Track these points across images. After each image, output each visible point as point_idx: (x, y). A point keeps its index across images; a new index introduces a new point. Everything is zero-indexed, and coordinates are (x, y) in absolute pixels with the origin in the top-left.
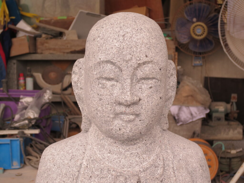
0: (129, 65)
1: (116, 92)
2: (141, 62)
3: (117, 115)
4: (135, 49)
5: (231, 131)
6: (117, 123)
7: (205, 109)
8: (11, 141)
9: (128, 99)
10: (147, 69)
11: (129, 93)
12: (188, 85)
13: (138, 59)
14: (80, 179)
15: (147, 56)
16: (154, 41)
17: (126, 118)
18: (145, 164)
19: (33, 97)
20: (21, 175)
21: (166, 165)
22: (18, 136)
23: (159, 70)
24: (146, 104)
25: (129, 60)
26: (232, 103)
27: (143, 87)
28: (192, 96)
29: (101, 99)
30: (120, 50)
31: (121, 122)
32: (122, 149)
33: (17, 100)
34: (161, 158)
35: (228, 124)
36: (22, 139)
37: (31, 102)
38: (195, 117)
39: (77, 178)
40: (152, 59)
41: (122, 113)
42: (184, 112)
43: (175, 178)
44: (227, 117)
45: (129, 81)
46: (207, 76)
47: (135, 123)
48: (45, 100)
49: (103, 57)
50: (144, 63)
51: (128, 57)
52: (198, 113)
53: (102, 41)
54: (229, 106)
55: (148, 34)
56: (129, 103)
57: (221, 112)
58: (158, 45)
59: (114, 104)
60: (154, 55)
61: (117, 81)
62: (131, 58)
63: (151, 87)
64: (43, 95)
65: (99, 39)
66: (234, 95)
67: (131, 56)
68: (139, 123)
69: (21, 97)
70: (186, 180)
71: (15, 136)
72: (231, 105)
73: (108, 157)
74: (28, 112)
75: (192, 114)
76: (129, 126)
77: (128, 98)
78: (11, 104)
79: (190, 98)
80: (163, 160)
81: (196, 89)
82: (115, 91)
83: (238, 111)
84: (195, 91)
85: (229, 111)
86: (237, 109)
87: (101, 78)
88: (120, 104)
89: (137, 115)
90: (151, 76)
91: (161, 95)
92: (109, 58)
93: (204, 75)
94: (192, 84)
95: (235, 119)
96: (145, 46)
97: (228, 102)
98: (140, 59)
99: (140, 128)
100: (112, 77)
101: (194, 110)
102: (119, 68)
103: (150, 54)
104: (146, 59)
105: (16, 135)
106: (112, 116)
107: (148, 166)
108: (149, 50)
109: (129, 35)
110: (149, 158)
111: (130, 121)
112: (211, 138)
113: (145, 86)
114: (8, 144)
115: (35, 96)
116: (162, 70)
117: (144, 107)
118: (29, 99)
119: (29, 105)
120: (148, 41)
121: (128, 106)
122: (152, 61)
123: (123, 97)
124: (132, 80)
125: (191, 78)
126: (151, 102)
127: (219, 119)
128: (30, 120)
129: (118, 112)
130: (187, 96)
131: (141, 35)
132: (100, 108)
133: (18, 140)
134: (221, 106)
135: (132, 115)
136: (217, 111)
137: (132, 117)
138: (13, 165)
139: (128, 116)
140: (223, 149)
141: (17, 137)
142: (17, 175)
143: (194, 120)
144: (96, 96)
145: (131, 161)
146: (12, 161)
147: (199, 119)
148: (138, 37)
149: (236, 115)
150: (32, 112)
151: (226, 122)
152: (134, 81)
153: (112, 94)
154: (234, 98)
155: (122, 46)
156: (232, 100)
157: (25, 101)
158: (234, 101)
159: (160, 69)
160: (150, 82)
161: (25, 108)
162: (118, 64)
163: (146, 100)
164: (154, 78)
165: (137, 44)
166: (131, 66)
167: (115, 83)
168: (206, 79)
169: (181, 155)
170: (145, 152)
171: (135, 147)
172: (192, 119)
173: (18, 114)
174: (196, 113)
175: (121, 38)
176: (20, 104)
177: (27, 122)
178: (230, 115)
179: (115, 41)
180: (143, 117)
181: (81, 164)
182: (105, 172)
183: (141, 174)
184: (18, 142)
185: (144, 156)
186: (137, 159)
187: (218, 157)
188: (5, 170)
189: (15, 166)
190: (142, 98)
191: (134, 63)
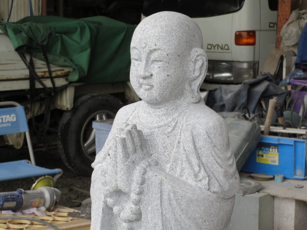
2: (151, 49)
4: (148, 40)
6: (142, 91)
8: (295, 142)
9: (142, 74)
10: (157, 54)
13: (150, 47)
15: (156, 45)
16: (163, 34)
18: (162, 123)
20: (302, 187)
21: (177, 126)
23: (166, 55)
24: (156, 79)
25: (144, 47)
27: (155, 66)
30: (140, 41)
34: (176, 121)
40: (160, 47)
43: (179, 137)
45: (144, 62)
47: (151, 92)
49: (132, 45)
50: (155, 50)
55: (160, 29)
58: (167, 37)
59: (139, 77)
60: (161, 44)
61: (140, 61)
62: (146, 46)
63: (160, 67)
67: (145, 45)
68: (154, 92)
70: (187, 139)
71: (301, 137)
80: (176, 123)
82: (139, 68)
89: (152, 86)
90: (158, 59)
92: (135, 45)
96: (155, 38)
98: (151, 47)
99: (155, 96)
100: (137, 58)
102: (140, 52)
103: (158, 44)
104: (155, 47)
105: (302, 135)
107: (162, 125)
108: (158, 41)
109: (147, 30)
110: (167, 119)
111: (147, 90)
114: (292, 145)
116: (169, 55)
117: (154, 81)
120: (158, 34)
121: (144, 79)
122: (160, 49)
123: (139, 73)
126: (158, 77)
129: (141, 83)
131: (155, 30)
132: (132, 79)
133: (304, 142)
135: (148, 85)
137: (148, 87)
138: (295, 174)
139: (145, 86)
141: (304, 139)
142: (296, 187)
145: (153, 120)
146: (295, 169)
148: (152, 32)
152: (149, 62)
155: (142, 37)
159: (168, 55)
160: (160, 63)
162: (139, 49)
163: (156, 76)
164: (161, 61)
165: (150, 37)
166: (146, 51)
167: (140, 63)
169: (192, 122)
175: (142, 32)
180: (155, 88)
183: (156, 129)
184: (305, 145)
185: (164, 117)
186: (158, 119)
188: (285, 179)
189: (299, 176)
190: (153, 74)
191: (147, 49)
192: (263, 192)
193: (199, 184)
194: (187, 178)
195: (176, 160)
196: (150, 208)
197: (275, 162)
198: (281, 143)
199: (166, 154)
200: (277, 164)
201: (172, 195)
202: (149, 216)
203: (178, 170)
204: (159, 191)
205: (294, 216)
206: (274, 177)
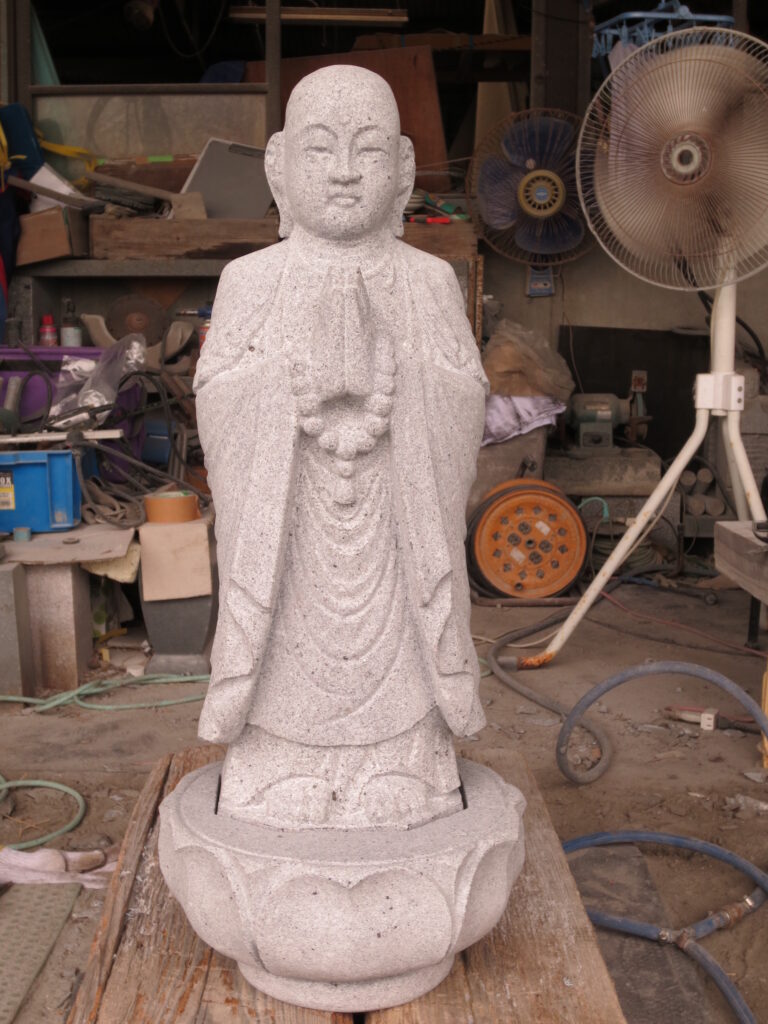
0: (347, 129)
1: (330, 166)
2: (362, 126)
3: (331, 198)
4: (354, 109)
5: (630, 471)
6: (331, 210)
7: (555, 401)
8: (50, 456)
9: (345, 175)
10: (370, 136)
11: (346, 167)
12: (509, 342)
13: (359, 122)
14: (281, 290)
15: (369, 119)
16: (379, 99)
17: (342, 201)
19: (97, 361)
20: (77, 542)
22: (68, 444)
23: (386, 139)
24: (370, 184)
25: (347, 123)
26: (635, 394)
27: (365, 160)
28: (520, 372)
29: (309, 177)
30: (335, 111)
31: (336, 208)
32: (338, 251)
33: (54, 367)
34: (392, 267)
35: (622, 454)
36: (77, 452)
37: (91, 372)
38: (527, 424)
39: (276, 290)
40: (377, 123)
41: (337, 195)
42: (499, 411)
44: (621, 435)
45: (346, 151)
46: (566, 323)
47: (355, 210)
48: (127, 366)
49: (312, 120)
50: (367, 128)
51: (346, 119)
52: (534, 412)
53: (311, 100)
54: (625, 404)
55: (371, 90)
56: (347, 179)
57: (604, 421)
59: (328, 183)
60: (379, 118)
61: (331, 152)
62: (350, 120)
63: (376, 162)
64: (123, 353)
65: (306, 97)
66: (640, 375)
67: (349, 118)
68: (360, 210)
69: (66, 358)
71: (60, 445)
72: (632, 402)
73: (319, 262)
74: (87, 395)
75: (518, 417)
76: (347, 213)
77: (345, 172)
78: (38, 379)
79: (516, 377)
81: (531, 353)
82: (328, 166)
83: (650, 418)
84: (529, 358)
85: (625, 418)
86: (648, 414)
87: (310, 148)
88: (335, 182)
89: (358, 199)
90: (375, 146)
91: (390, 174)
92: (320, 120)
93: (559, 321)
94: (522, 339)
95: (641, 441)
96: (368, 106)
97: (622, 394)
98: (361, 122)
99: (361, 218)
100: (325, 146)
101: (524, 404)
102: (334, 134)
103: (374, 117)
104: (368, 123)
105: (62, 442)
106: (324, 199)
108: (373, 111)
109: (346, 91)
110: (375, 265)
111: (348, 206)
112: (576, 490)
113: (368, 159)
114: (43, 465)
115: (101, 358)
116: (390, 139)
117: (366, 187)
118: (86, 365)
119: (86, 379)
120: (372, 99)
121: (346, 184)
122: (376, 126)
123: (339, 173)
124: (351, 151)
125: (518, 326)
126: (375, 181)
127: (597, 440)
128: (93, 411)
129: (332, 194)
130: (509, 373)
131: (363, 91)
132: (308, 189)
133: (67, 455)
134: (603, 403)
135: (351, 197)
136: (592, 419)
137: (351, 201)
138: (54, 522)
139: (346, 200)
140: (606, 513)
141: (67, 448)
142: (66, 543)
143: (525, 430)
144: (303, 173)
146: (53, 509)
147: (538, 429)
148: (359, 94)
149: (643, 429)
150: (96, 396)
151: (618, 449)
152: (353, 152)
153: (324, 169)
154: (639, 381)
155: (337, 105)
156: (633, 389)
157: (75, 370)
158: (639, 389)
159: (388, 138)
160: (374, 154)
161: (77, 388)
162: (333, 128)
163: (369, 178)
164: (379, 149)
165: (358, 103)
166: (350, 131)
167: (329, 155)
168: (564, 331)
170: (369, 257)
171: (355, 249)
172: (520, 429)
173: (56, 404)
174: (530, 414)
175: (336, 95)
176: (62, 378)
177: (85, 415)
178: (629, 429)
179: (328, 98)
180: (365, 201)
181: (281, 273)
182: (315, 280)
184: (69, 461)
185: (368, 262)
187: (589, 535)
188: (33, 534)
189: (60, 523)
190: (363, 174)
191: (353, 127)
192: (10, 562)
193: (463, 373)
194: (442, 363)
195: (417, 333)
196: (407, 420)
197: (7, 503)
198: (21, 461)
199: (397, 323)
200: (12, 506)
201: (441, 390)
202: (407, 434)
203: (425, 350)
204: (420, 385)
205: (71, 600)
206: (12, 534)
